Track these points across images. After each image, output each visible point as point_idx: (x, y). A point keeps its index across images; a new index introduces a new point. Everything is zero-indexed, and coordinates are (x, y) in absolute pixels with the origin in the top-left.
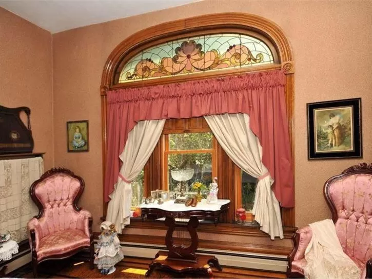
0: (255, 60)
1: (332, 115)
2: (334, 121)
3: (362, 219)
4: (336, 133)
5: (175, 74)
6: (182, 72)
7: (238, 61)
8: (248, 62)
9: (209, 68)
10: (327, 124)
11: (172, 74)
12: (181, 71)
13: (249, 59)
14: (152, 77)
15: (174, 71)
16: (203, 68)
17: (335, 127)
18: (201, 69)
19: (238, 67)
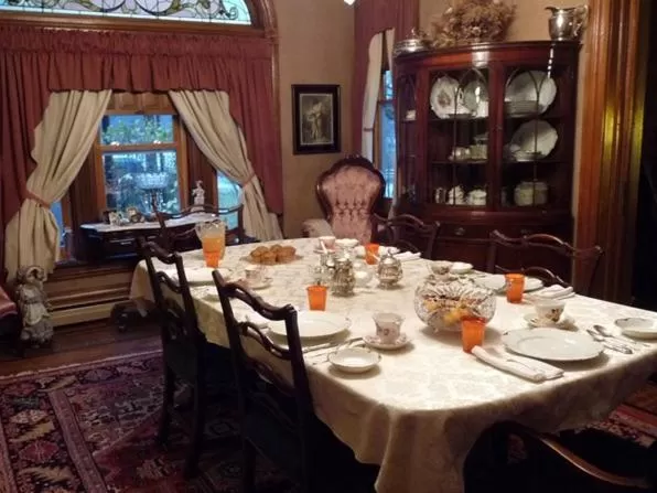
0: (228, 15)
1: (316, 102)
2: (317, 109)
3: (355, 213)
4: (319, 123)
5: (107, 11)
6: (119, 10)
7: (206, 11)
8: (219, 16)
9: (165, 13)
10: (310, 113)
11: (102, 10)
12: (118, 7)
13: (221, 12)
14: (63, 8)
15: (106, 7)
16: (155, 10)
17: (318, 115)
18: (153, 14)
19: (207, 21)
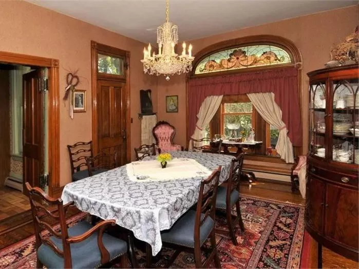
0: (279, 60)
6: (233, 67)
7: (269, 61)
8: (275, 62)
9: (251, 65)
11: (227, 68)
13: (276, 60)
14: (215, 70)
15: (229, 67)
16: (247, 65)
18: (245, 66)
19: (269, 64)
